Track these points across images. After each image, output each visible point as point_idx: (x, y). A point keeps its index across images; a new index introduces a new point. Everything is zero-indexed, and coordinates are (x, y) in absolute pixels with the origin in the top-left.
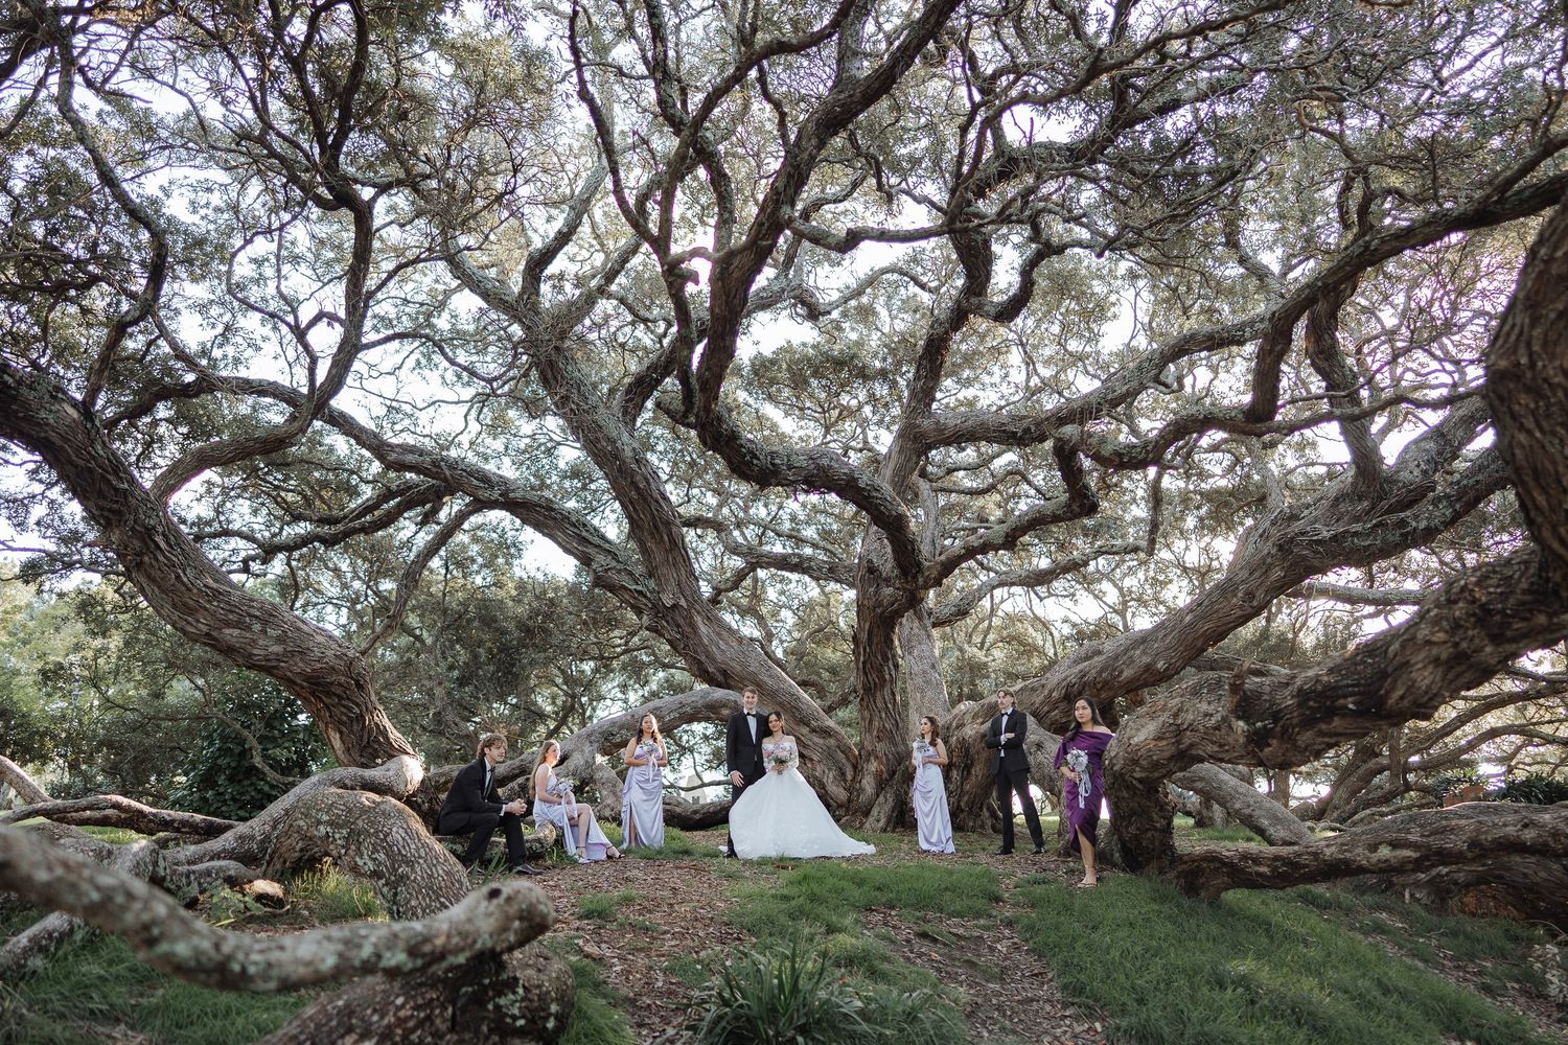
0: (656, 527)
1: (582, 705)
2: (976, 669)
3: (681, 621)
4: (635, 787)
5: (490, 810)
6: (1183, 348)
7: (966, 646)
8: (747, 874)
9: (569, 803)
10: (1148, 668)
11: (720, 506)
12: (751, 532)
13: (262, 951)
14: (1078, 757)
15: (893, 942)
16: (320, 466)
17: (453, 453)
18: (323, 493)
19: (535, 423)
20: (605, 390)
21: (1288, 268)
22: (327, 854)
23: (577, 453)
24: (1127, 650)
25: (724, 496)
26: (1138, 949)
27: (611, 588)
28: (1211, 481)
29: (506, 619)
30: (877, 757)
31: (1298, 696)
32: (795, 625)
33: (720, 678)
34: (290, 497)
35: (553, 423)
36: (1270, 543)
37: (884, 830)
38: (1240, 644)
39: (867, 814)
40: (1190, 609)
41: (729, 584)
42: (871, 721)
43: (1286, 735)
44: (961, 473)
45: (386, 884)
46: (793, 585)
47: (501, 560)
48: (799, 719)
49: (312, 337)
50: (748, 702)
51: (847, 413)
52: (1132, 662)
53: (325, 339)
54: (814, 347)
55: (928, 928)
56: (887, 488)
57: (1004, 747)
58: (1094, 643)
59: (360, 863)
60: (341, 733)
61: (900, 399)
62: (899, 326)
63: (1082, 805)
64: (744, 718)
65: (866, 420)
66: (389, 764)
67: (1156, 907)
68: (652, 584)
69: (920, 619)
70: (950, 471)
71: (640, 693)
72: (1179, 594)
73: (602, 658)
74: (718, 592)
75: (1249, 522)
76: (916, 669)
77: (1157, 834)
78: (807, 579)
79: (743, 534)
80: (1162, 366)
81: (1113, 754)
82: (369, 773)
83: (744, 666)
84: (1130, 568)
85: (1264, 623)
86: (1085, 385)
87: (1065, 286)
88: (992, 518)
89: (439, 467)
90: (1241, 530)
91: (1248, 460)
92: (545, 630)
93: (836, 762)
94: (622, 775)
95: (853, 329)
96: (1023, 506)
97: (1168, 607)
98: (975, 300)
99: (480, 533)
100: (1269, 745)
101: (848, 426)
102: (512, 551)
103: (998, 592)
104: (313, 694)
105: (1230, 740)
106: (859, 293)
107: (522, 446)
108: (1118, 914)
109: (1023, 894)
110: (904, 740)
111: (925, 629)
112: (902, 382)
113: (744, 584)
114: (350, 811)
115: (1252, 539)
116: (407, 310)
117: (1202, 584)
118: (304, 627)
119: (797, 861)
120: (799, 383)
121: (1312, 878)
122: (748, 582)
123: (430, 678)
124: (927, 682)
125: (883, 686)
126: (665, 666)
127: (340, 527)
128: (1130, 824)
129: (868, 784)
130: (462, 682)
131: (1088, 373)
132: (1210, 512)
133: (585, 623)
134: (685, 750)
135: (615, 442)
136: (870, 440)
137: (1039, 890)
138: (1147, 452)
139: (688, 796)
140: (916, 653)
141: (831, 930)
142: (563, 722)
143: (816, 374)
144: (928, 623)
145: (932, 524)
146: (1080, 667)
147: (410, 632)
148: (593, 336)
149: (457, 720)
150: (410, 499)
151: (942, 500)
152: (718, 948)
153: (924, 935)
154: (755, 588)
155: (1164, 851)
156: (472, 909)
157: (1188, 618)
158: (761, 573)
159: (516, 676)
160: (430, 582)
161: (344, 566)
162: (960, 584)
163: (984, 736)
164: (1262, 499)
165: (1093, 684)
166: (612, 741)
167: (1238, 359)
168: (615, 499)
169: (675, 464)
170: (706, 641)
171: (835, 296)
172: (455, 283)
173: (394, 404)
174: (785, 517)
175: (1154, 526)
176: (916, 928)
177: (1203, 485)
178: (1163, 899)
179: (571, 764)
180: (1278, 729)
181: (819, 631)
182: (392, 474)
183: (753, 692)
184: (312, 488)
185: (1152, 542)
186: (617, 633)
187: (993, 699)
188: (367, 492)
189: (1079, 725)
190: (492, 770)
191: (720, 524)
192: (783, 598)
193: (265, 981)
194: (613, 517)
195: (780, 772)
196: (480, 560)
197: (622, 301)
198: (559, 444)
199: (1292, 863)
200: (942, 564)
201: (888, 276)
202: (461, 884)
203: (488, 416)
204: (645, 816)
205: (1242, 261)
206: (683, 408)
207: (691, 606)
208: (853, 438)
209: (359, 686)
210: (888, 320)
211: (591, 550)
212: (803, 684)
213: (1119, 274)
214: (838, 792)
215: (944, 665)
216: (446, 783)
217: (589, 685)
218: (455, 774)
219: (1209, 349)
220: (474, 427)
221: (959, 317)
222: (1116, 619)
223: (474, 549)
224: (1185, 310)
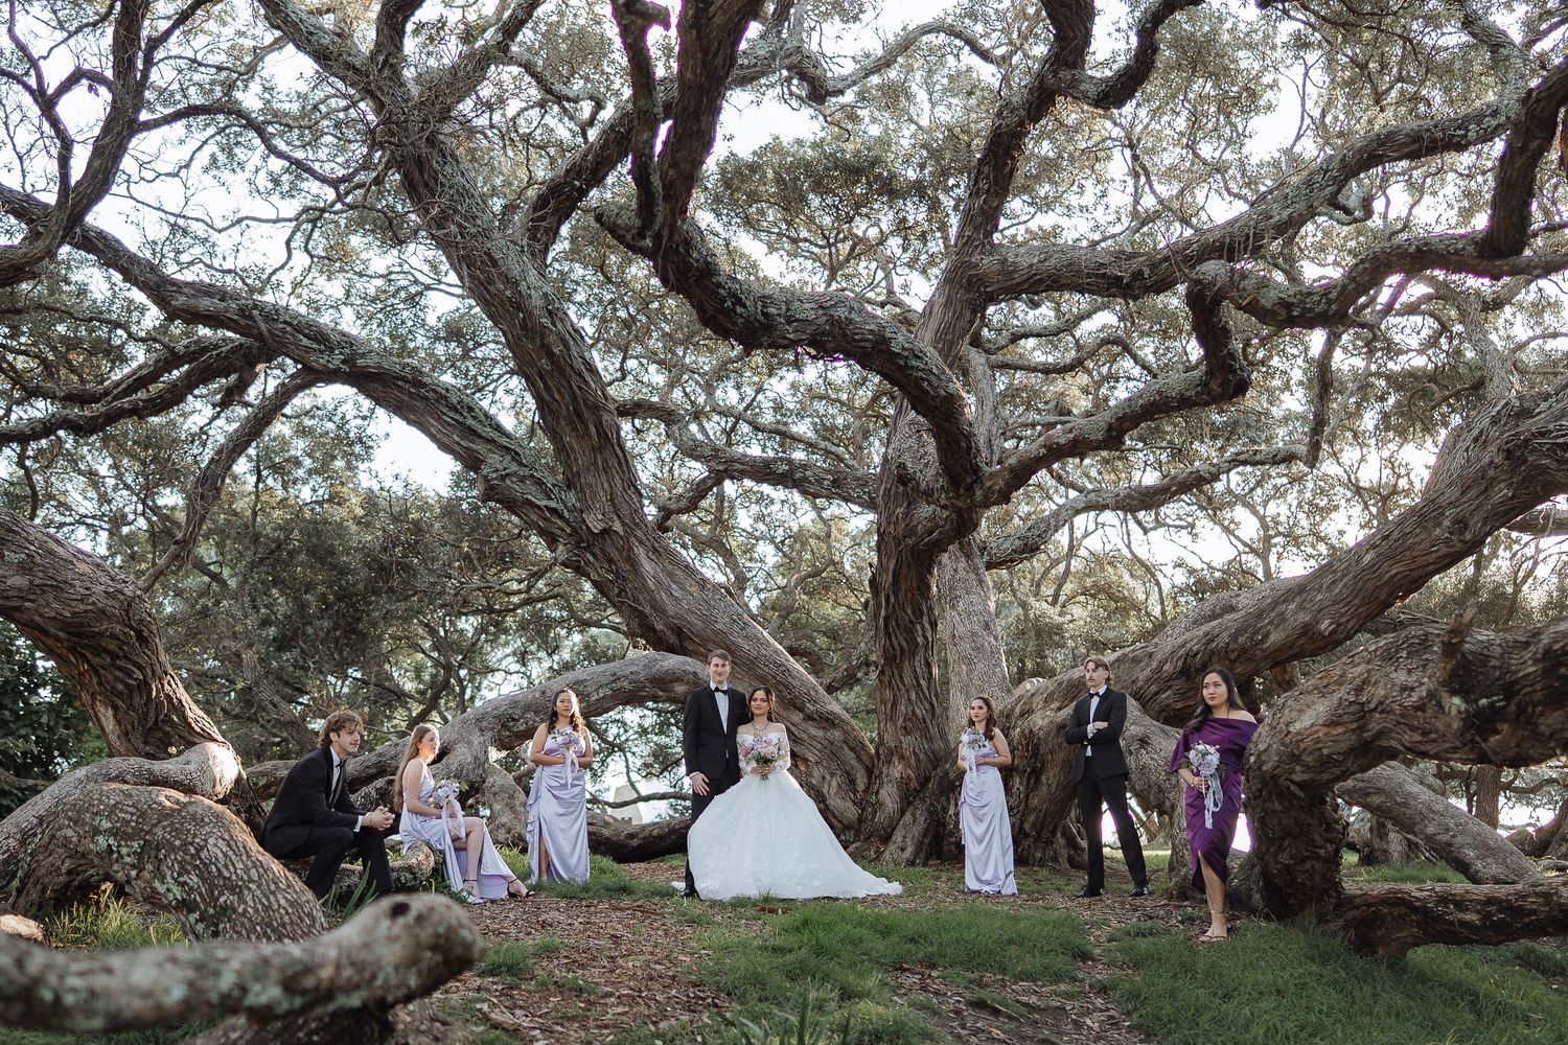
0: (579, 415)
1: (460, 681)
2: (1046, 635)
3: (615, 555)
4: (545, 795)
5: (339, 823)
6: (1374, 153)
7: (1032, 600)
8: (718, 919)
9: (452, 816)
10: (1307, 630)
11: (671, 385)
12: (715, 426)
13: (82, 974)
14: (1205, 754)
15: (935, 1013)
16: (67, 314)
17: (269, 298)
18: (72, 356)
19: (392, 257)
20: (497, 208)
21: (1535, 35)
22: (108, 878)
23: (454, 303)
24: (1275, 604)
25: (676, 372)
26: (1290, 1026)
27: (511, 505)
28: (1403, 358)
29: (347, 551)
30: (902, 758)
31: (1544, 659)
32: (777, 567)
33: (673, 639)
34: (21, 363)
35: (420, 255)
36: (1493, 448)
37: (911, 863)
38: (1435, 600)
39: (886, 839)
40: (1369, 544)
41: (683, 503)
42: (894, 705)
43: (1524, 718)
44: (1031, 342)
45: (201, 920)
46: (776, 507)
47: (339, 464)
48: (790, 702)
49: (65, 108)
50: (716, 672)
51: (864, 248)
52: (1284, 620)
53: (85, 111)
54: (815, 145)
55: (983, 994)
56: (933, 356)
57: (1092, 742)
58: (1225, 594)
59: (161, 889)
60: (115, 708)
61: (943, 228)
62: (944, 115)
63: (1209, 824)
64: (710, 695)
65: (890, 260)
66: (187, 755)
67: (1314, 968)
68: (571, 498)
69: (968, 556)
70: (1016, 338)
71: (546, 664)
72: (1349, 526)
73: (490, 610)
74: (666, 513)
75: (1456, 420)
76: (961, 630)
77: (1318, 866)
78: (797, 497)
79: (703, 429)
80: (1342, 184)
81: (1262, 747)
82: (159, 767)
83: (707, 621)
84: (1276, 488)
85: (1471, 570)
86: (1220, 209)
87: (1202, 57)
88: (1075, 411)
89: (251, 317)
90: (1443, 433)
91: (1458, 328)
92: (407, 567)
93: (842, 763)
94: (524, 781)
95: (874, 120)
96: (1121, 393)
97: (1332, 547)
98: (1065, 74)
99: (308, 422)
100: (1497, 732)
101: (866, 268)
102: (357, 449)
103: (1080, 521)
104: (73, 650)
105: (1439, 725)
106: (884, 63)
107: (372, 291)
108: (1261, 978)
109: (1122, 950)
110: (943, 735)
111: (976, 570)
112: (947, 202)
113: (704, 503)
114: (143, 814)
115: (1462, 445)
116: (197, 77)
117: (1383, 512)
118: (60, 550)
119: (788, 904)
120: (791, 201)
121: (1538, 930)
122: (709, 501)
123: (235, 636)
124: (977, 649)
125: (913, 654)
126: (585, 625)
127: (98, 408)
128: (1281, 849)
129: (889, 796)
130: (282, 644)
131: (1228, 190)
132: (1398, 404)
133: (467, 557)
134: (614, 747)
135: (517, 284)
136: (897, 289)
137: (1143, 944)
138: (1329, 302)
139: (619, 814)
140: (961, 606)
141: (847, 995)
142: (433, 704)
143: (819, 187)
144: (980, 562)
145: (988, 417)
146: (1205, 628)
147: (201, 567)
148: (482, 121)
149: (276, 699)
150: (205, 367)
151: (1001, 382)
152: (686, 1018)
153: (980, 1005)
154: (720, 509)
155: (1326, 891)
156: (369, 931)
157: (1368, 558)
158: (730, 488)
159: (363, 636)
160: (232, 495)
161: (103, 469)
162: (1024, 509)
163: (1061, 727)
164: (1479, 385)
165: (1225, 652)
166: (510, 727)
167: (1451, 176)
168: (512, 373)
169: (603, 320)
170: (651, 584)
171: (849, 68)
172: (270, 36)
173: (181, 222)
174: (766, 404)
175: (1319, 423)
176: (968, 994)
177: (1391, 365)
178: (1324, 958)
179: (453, 761)
180: (1512, 707)
181: (812, 575)
182: (177, 328)
183: (723, 657)
184: (54, 349)
185: (1315, 447)
186: (513, 573)
187: (1076, 673)
188: (139, 356)
189: (1208, 709)
190: (342, 765)
191: (671, 413)
192: (762, 527)
193: (88, 1017)
194: (508, 400)
195: (765, 777)
196: (308, 462)
197: (528, 68)
198: (428, 288)
199: (1511, 908)
200: (1012, 469)
201: (931, 37)
202: (313, 919)
203: (319, 244)
204: (560, 837)
205: (1469, 23)
206: (638, 223)
207: (630, 531)
208: (872, 285)
209: (143, 640)
210: (927, 106)
211: (480, 447)
212: (793, 652)
213: (1278, 41)
214: (847, 809)
215: (999, 626)
216: (267, 786)
217: (470, 652)
218: (284, 773)
219: (1411, 156)
220: (301, 260)
221: (1040, 99)
222: (1252, 562)
223: (299, 446)
224: (1378, 98)
